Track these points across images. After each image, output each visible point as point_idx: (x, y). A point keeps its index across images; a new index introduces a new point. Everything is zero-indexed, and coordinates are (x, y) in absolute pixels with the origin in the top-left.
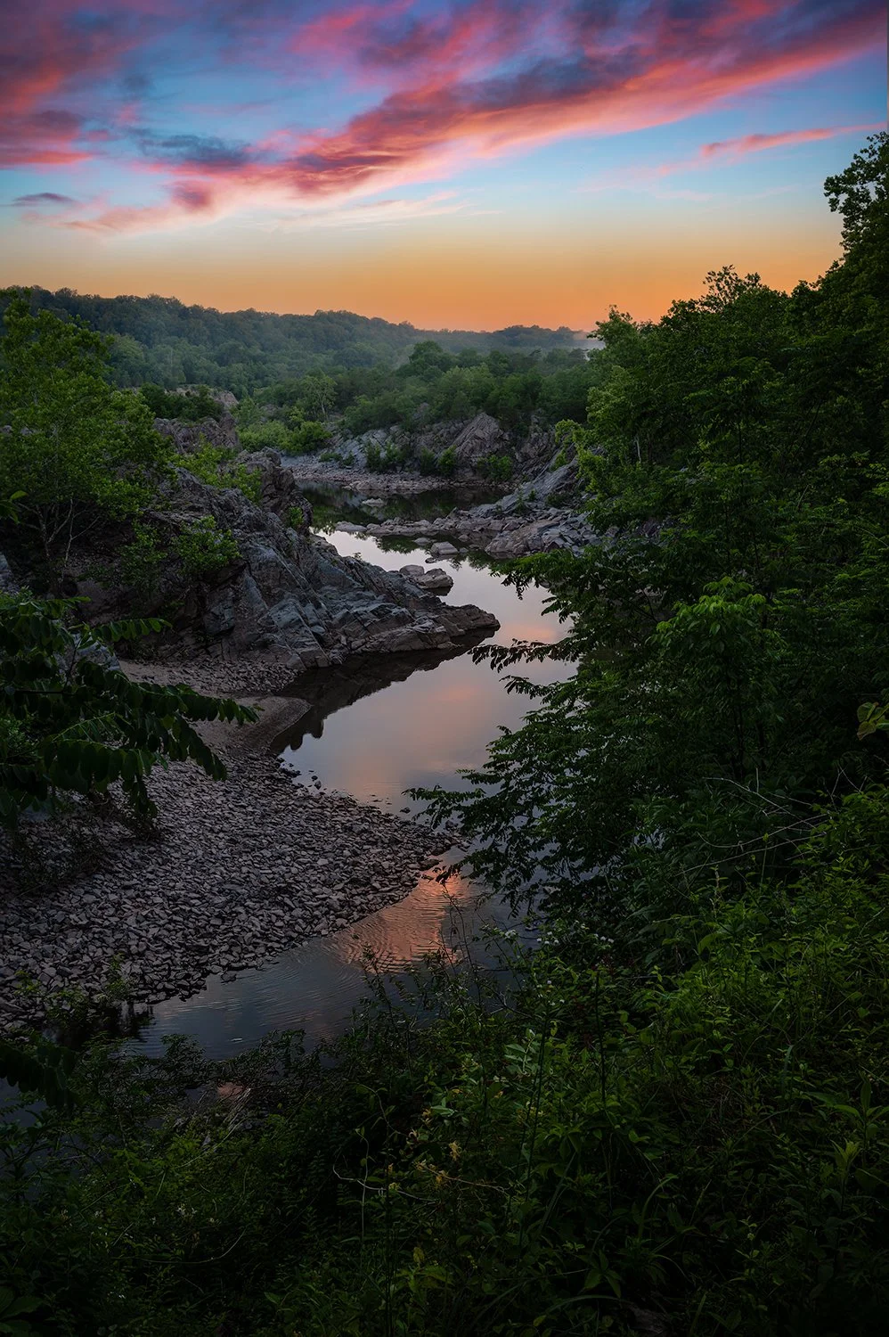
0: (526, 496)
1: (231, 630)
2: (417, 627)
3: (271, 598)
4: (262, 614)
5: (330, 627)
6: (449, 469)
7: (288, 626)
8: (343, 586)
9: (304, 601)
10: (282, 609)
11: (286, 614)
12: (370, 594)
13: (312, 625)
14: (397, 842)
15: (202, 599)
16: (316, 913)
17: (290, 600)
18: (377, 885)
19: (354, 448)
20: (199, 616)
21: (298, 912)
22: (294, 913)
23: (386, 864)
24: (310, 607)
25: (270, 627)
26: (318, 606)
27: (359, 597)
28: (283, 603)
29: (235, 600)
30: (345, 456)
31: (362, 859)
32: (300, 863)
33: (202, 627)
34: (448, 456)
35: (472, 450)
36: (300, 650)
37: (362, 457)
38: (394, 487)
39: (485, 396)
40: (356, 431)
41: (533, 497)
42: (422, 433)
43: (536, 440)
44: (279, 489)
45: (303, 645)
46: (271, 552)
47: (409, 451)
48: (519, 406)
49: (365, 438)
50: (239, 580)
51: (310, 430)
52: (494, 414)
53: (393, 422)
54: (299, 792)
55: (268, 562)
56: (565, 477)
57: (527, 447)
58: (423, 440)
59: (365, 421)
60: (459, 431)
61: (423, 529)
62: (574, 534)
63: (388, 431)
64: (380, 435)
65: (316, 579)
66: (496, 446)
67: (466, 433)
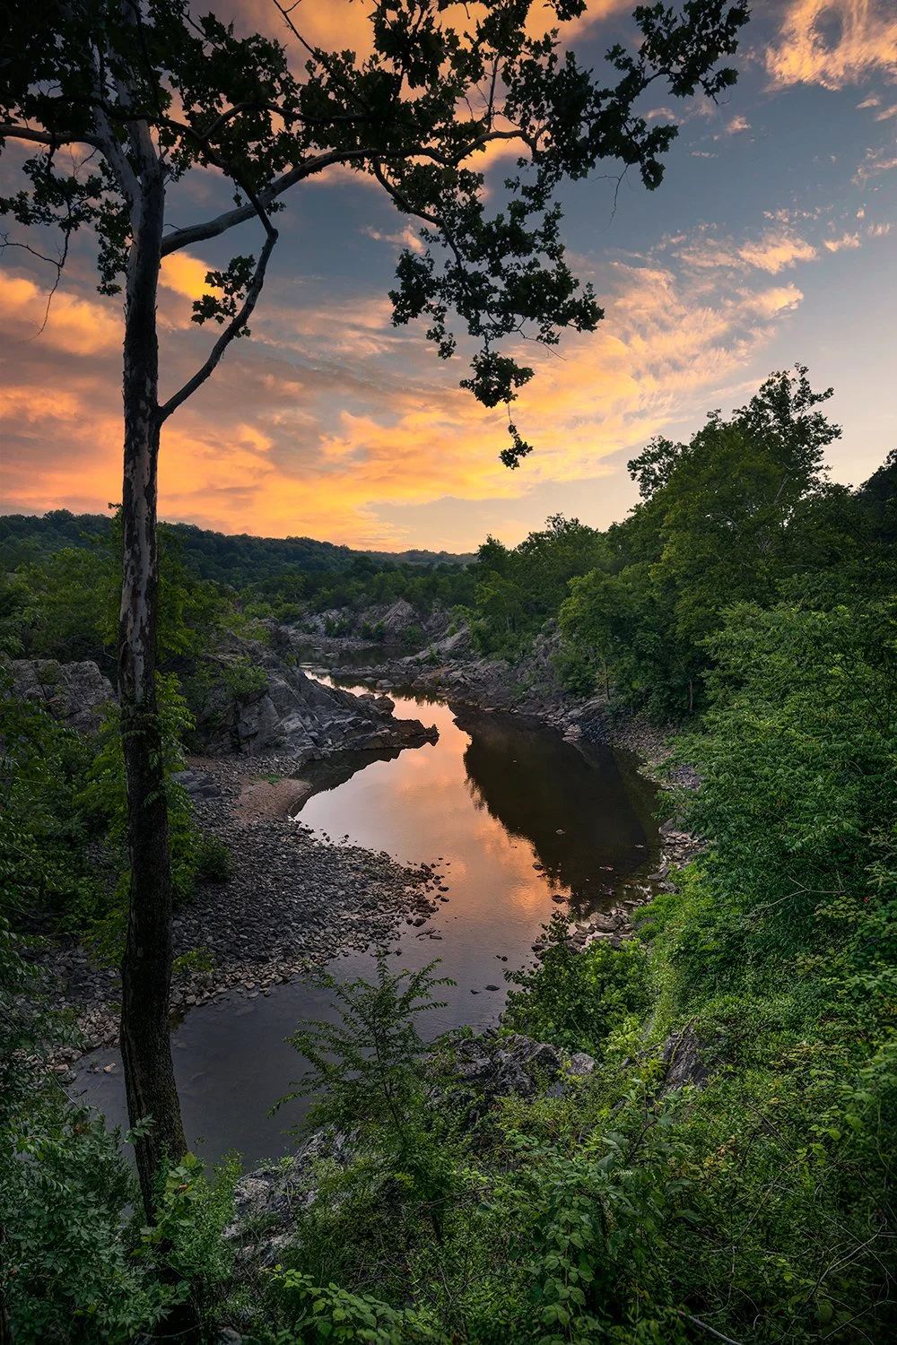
0: (435, 652)
1: (256, 734)
2: (379, 733)
3: (283, 713)
4: (277, 723)
5: (320, 733)
6: (381, 635)
7: (294, 731)
8: (330, 706)
9: (304, 715)
10: (290, 720)
11: (293, 724)
12: (348, 711)
13: (309, 732)
14: (391, 878)
15: (237, 713)
16: (343, 929)
17: (295, 715)
18: (382, 908)
19: (318, 621)
20: (235, 724)
21: (329, 930)
22: (327, 930)
23: (386, 893)
24: (308, 719)
25: (282, 732)
26: (313, 719)
27: (340, 713)
28: (290, 716)
29: (259, 714)
30: (311, 626)
31: (369, 890)
32: (326, 894)
33: (236, 732)
34: (379, 627)
35: (395, 623)
36: (302, 748)
37: (323, 627)
38: (345, 645)
39: (403, 590)
40: (319, 611)
41: (439, 653)
42: (362, 612)
43: (436, 618)
44: (279, 643)
45: (304, 744)
46: (282, 683)
47: (353, 623)
48: (425, 596)
49: (324, 614)
50: (262, 700)
51: (289, 609)
52: (409, 601)
53: (344, 605)
54: (315, 844)
55: (281, 689)
56: (460, 640)
57: (431, 622)
58: (363, 617)
59: (325, 604)
60: (387, 611)
61: (368, 672)
62: (471, 675)
63: (340, 611)
64: (335, 612)
65: (311, 702)
66: (411, 621)
67: (392, 612)
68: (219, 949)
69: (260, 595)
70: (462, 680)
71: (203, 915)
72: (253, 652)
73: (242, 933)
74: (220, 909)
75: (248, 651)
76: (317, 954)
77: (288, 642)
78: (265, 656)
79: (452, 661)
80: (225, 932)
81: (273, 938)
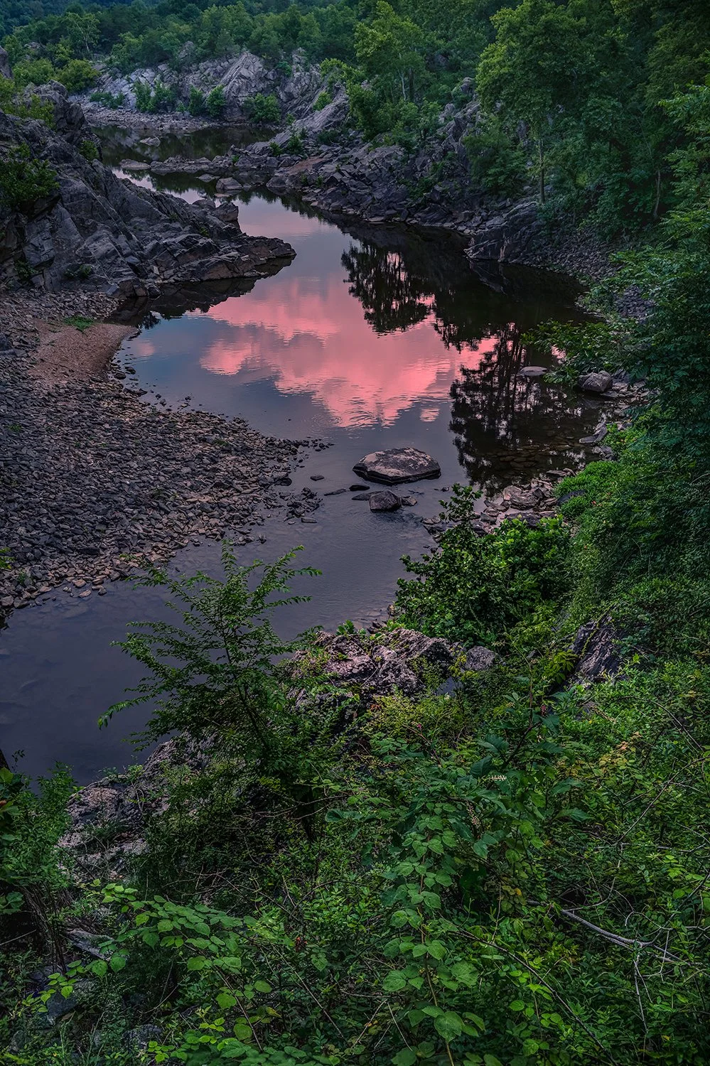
0: (298, 135)
1: (51, 261)
2: (224, 256)
3: (86, 230)
4: (79, 245)
5: (142, 258)
6: (219, 109)
7: (106, 256)
8: (152, 218)
9: (116, 232)
10: (96, 240)
11: (102, 245)
12: (177, 225)
13: (126, 256)
14: (248, 449)
15: (21, 231)
16: (191, 514)
17: (102, 232)
18: (239, 487)
19: (124, 87)
20: (20, 247)
21: (174, 515)
22: (171, 516)
23: (244, 470)
24: (122, 237)
25: (87, 258)
26: (129, 238)
27: (167, 229)
28: (97, 234)
29: (52, 231)
30: (116, 96)
31: (221, 465)
32: (166, 472)
33: (23, 258)
34: (216, 96)
35: (239, 90)
36: (119, 280)
37: (132, 96)
38: (167, 126)
39: (247, 35)
40: (124, 70)
41: (304, 135)
42: (189, 72)
43: (299, 80)
44: (70, 123)
45: (119, 275)
46: (80, 185)
47: (178, 90)
48: (281, 45)
49: (133, 77)
50: (54, 211)
51: (79, 69)
52: (257, 52)
53: (161, 61)
54: (148, 409)
55: (78, 194)
56: (333, 115)
57: (291, 87)
58: (191, 80)
59: (132, 59)
60: (225, 70)
61: (204, 167)
62: (350, 169)
63: (156, 71)
64: (148, 74)
65: (125, 211)
66: (261, 86)
67: (232, 72)
68: (35, 541)
69: (33, 47)
70: (338, 176)
71: (9, 502)
72: (31, 137)
73: (62, 522)
74: (30, 494)
75: (25, 135)
76: (160, 545)
77: (83, 121)
78: (51, 144)
79: (324, 148)
80: (39, 521)
81: (103, 528)
